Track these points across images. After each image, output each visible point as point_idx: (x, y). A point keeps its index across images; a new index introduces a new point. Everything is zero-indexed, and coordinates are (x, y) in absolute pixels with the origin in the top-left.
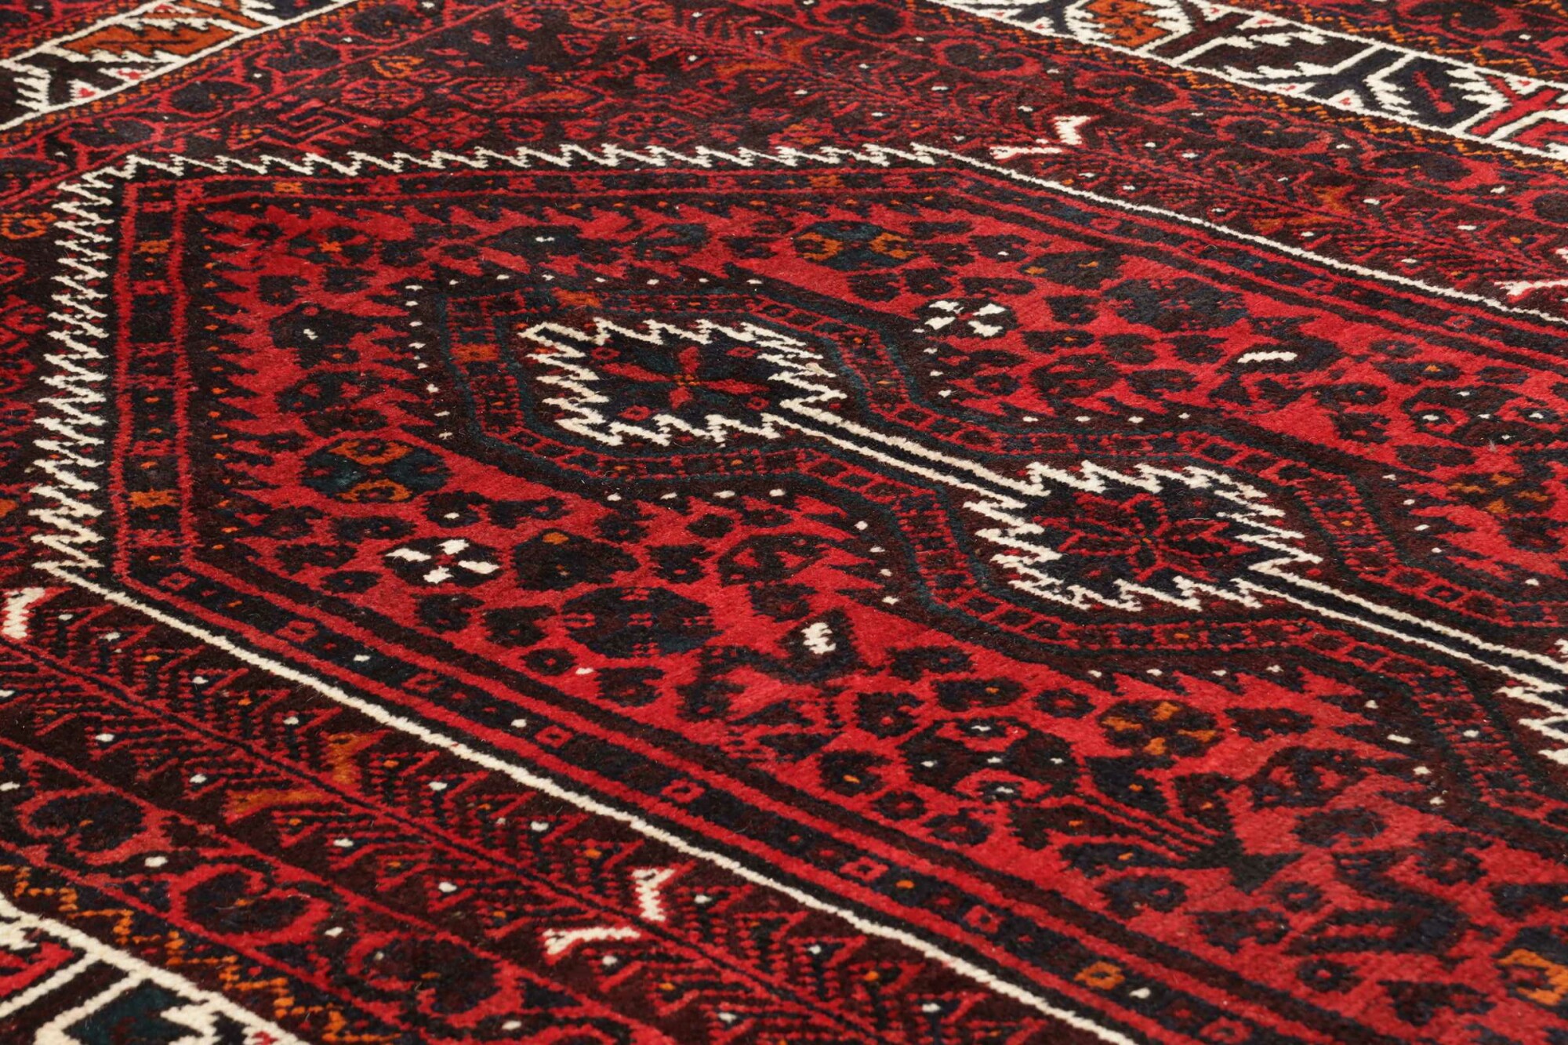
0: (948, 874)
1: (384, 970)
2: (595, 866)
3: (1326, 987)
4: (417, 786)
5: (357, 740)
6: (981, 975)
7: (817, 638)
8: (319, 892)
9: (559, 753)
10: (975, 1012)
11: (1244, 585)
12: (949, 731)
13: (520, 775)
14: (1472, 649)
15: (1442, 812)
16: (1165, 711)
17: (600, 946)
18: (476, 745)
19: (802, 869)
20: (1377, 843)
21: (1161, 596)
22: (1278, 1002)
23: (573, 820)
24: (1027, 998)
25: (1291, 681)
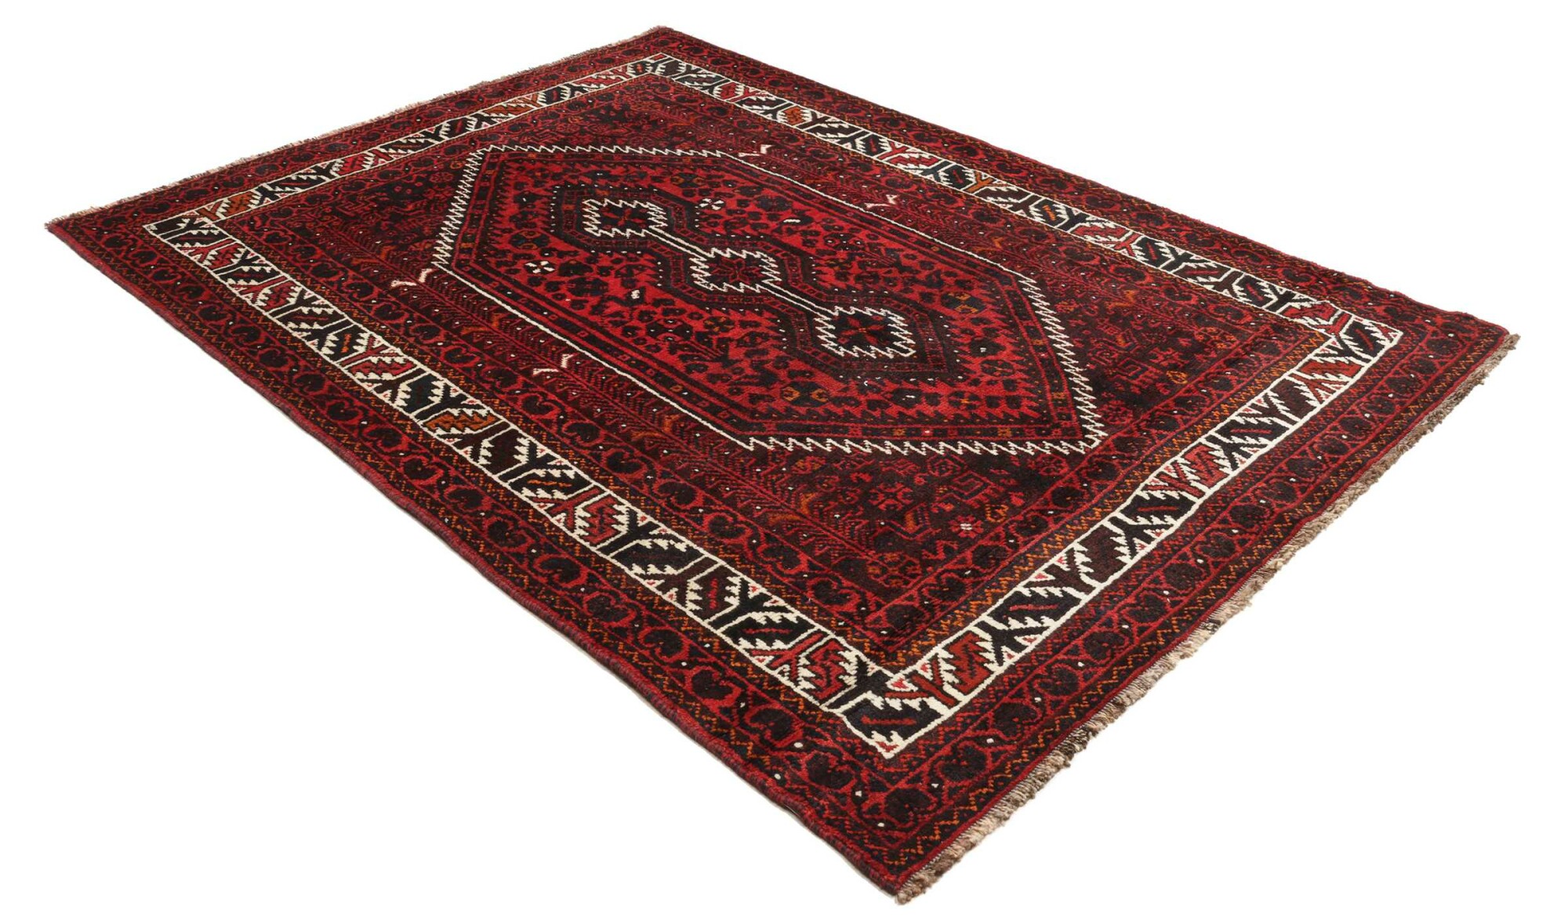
0: (646, 360)
1: (490, 376)
2: (553, 352)
3: (734, 394)
4: (513, 328)
5: (501, 315)
6: (645, 387)
7: (635, 295)
8: (479, 355)
9: (554, 322)
10: (640, 396)
11: (758, 286)
12: (661, 322)
13: (541, 327)
14: (812, 307)
15: (785, 351)
16: (722, 320)
17: (547, 373)
18: (532, 319)
19: (607, 356)
20: (764, 358)
21: (734, 288)
22: (720, 397)
23: (551, 340)
24: (655, 393)
25: (760, 314)
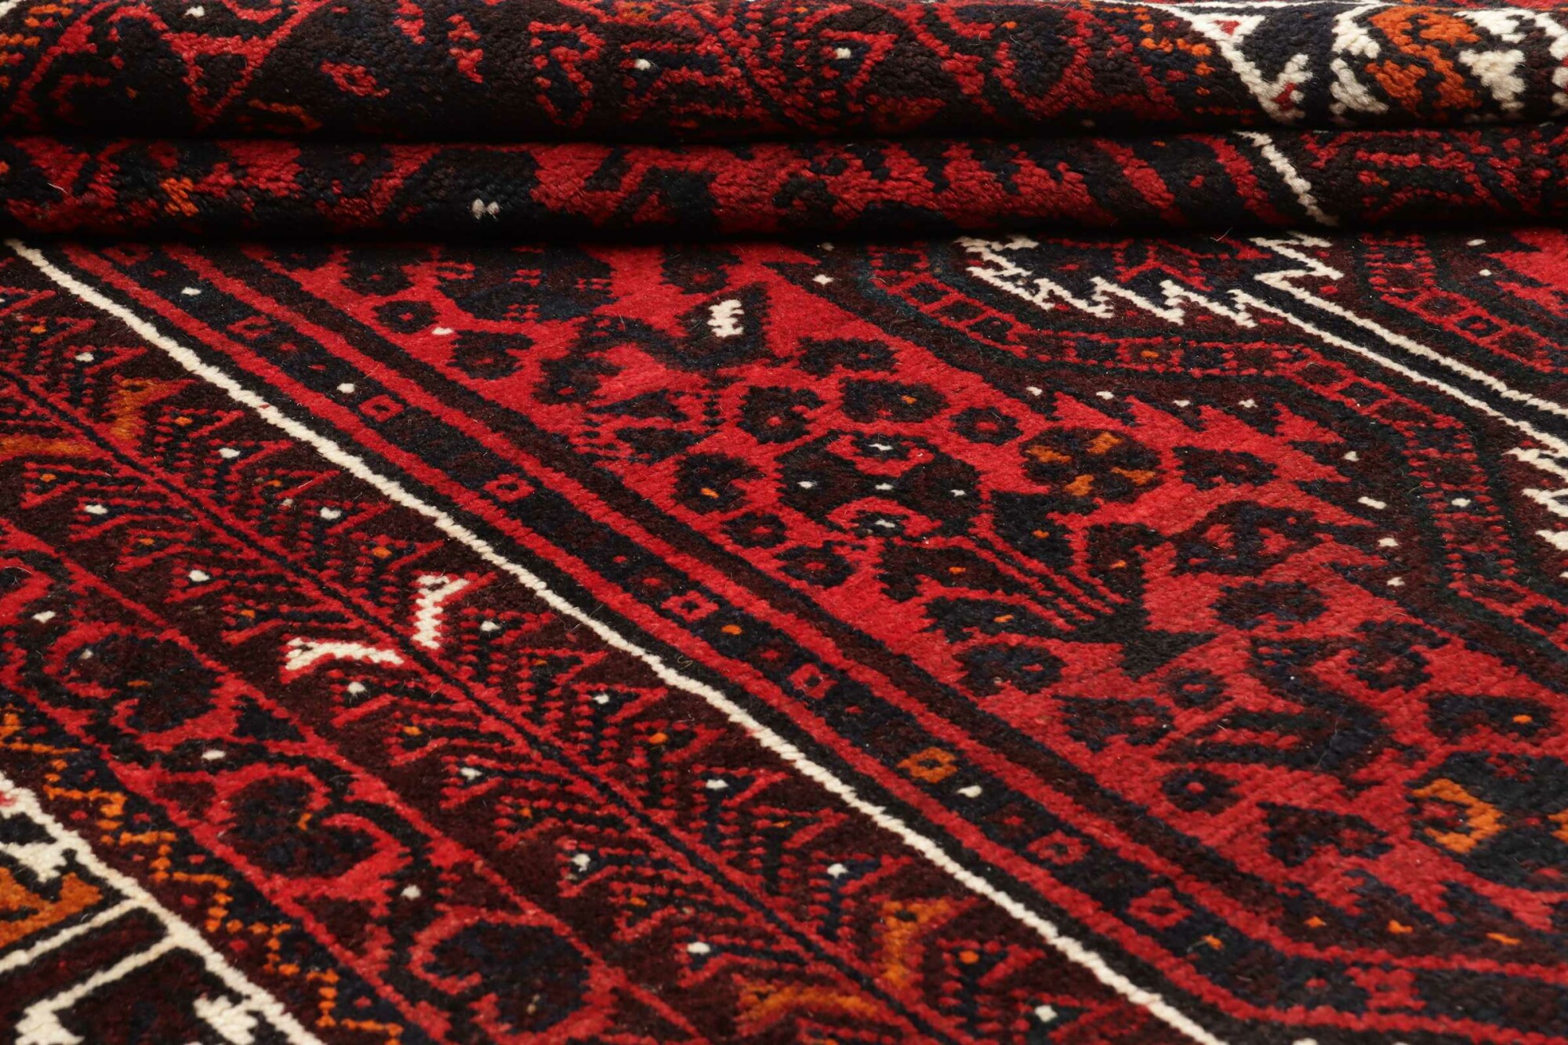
0: (784, 621)
1: (87, 673)
2: (379, 565)
3: (1189, 804)
4: (205, 450)
5: (154, 388)
6: (788, 751)
7: (724, 318)
8: (46, 565)
9: (382, 429)
10: (769, 795)
11: (1242, 297)
12: (842, 447)
13: (329, 450)
14: (1492, 397)
15: (1400, 597)
16: (1103, 444)
17: (348, 666)
18: (289, 409)
19: (615, 598)
20: (1309, 632)
21: (1141, 302)
22: (1130, 818)
23: (370, 509)
24: (833, 784)
25: (1263, 420)
